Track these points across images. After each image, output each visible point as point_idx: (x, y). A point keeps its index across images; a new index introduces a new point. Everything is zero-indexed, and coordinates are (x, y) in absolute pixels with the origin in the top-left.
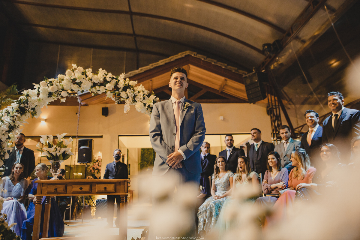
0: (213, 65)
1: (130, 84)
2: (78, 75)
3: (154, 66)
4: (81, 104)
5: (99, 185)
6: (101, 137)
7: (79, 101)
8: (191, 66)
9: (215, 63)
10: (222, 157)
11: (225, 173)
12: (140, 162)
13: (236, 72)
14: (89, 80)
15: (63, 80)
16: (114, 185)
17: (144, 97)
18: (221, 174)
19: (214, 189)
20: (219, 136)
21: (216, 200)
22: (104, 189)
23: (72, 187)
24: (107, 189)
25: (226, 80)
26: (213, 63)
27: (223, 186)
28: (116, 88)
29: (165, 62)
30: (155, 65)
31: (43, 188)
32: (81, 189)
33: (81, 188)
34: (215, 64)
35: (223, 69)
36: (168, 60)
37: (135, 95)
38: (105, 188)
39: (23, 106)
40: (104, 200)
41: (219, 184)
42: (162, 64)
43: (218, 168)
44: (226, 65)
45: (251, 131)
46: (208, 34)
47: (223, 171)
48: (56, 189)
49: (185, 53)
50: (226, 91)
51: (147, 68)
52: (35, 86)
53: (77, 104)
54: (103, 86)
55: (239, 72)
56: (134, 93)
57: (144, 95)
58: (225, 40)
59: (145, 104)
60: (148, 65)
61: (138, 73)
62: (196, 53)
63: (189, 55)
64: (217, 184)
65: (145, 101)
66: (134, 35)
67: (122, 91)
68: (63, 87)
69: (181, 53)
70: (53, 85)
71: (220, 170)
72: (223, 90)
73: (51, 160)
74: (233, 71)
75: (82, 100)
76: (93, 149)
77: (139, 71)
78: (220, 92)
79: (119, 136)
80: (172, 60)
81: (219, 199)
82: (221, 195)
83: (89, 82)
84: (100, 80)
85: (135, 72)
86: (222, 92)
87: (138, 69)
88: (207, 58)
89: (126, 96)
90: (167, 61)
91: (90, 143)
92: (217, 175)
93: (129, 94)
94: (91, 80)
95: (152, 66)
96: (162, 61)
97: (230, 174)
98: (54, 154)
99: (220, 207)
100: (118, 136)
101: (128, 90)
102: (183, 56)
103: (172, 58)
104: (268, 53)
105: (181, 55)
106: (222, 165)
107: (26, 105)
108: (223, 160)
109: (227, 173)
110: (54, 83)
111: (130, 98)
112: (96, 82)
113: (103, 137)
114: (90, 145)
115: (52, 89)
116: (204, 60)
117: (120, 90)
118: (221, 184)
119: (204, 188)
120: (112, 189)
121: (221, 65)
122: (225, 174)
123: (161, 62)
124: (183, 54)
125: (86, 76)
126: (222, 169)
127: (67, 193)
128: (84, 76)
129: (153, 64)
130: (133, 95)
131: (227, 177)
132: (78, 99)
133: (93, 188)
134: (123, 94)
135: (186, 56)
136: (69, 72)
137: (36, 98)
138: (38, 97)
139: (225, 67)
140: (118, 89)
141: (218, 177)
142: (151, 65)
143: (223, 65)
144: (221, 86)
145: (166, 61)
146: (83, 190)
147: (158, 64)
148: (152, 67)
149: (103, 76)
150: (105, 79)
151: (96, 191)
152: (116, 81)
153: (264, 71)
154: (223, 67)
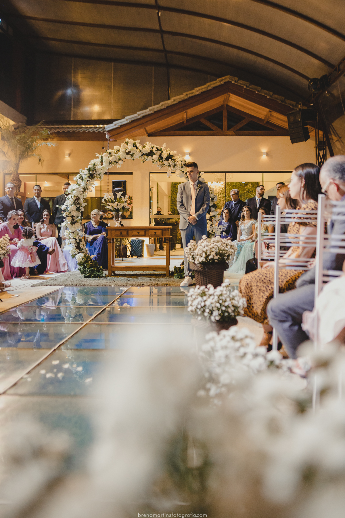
0: (257, 94)
1: (171, 154)
2: (131, 147)
3: (189, 96)
4: (109, 139)
5: (150, 231)
6: (131, 173)
7: (107, 137)
8: (231, 95)
9: (258, 91)
10: (248, 207)
11: (249, 220)
12: (170, 195)
13: (282, 103)
15: (118, 151)
16: (162, 231)
17: (182, 166)
18: (246, 221)
19: (240, 234)
20: (261, 174)
21: (239, 242)
22: (154, 234)
23: (132, 232)
24: (156, 233)
25: (270, 112)
26: (256, 92)
27: (247, 232)
29: (200, 91)
30: (190, 94)
31: (112, 232)
32: (138, 233)
34: (259, 93)
35: (268, 98)
36: (205, 88)
37: (175, 164)
38: (155, 233)
39: (92, 173)
40: (139, 240)
41: (244, 230)
42: (198, 93)
43: (243, 216)
44: (271, 93)
45: (277, 185)
46: (252, 57)
47: (248, 219)
48: (121, 233)
49: (225, 79)
50: (272, 121)
51: (181, 98)
52: (96, 155)
53: (106, 140)
54: (151, 156)
55: (286, 103)
56: (174, 163)
57: (182, 164)
58: (271, 65)
59: (183, 172)
60: (182, 94)
61: (170, 104)
62: (237, 79)
63: (229, 83)
64: (242, 230)
65: (183, 170)
66: (164, 51)
67: (164, 160)
68: (120, 157)
69: (220, 79)
70: (112, 156)
71: (246, 218)
72: (269, 119)
73: (114, 212)
74: (279, 102)
75: (110, 136)
76: (127, 190)
77: (172, 102)
78: (265, 121)
79: (151, 173)
80: (209, 88)
81: (241, 242)
82: (244, 239)
84: (148, 151)
85: (167, 103)
86: (268, 122)
87: (169, 99)
88: (249, 85)
89: (168, 164)
90: (204, 90)
91: (124, 185)
92: (243, 222)
93: (170, 164)
94: (141, 151)
95: (187, 95)
96: (197, 89)
97: (253, 222)
98: (116, 208)
99: (241, 248)
100: (149, 173)
101: (170, 160)
102: (222, 83)
103: (209, 86)
104: (313, 90)
105: (220, 81)
106: (247, 214)
107: (94, 172)
108: (248, 210)
109: (251, 221)
110: (113, 154)
111: (171, 166)
112: (145, 153)
113: (133, 173)
114: (124, 187)
115: (113, 159)
116: (247, 88)
117: (164, 159)
118: (246, 230)
119: (226, 234)
120: (160, 233)
121: (266, 94)
122: (249, 222)
123: (197, 91)
124: (222, 80)
125: (137, 148)
126: (247, 218)
127: (129, 235)
128: (135, 148)
129: (188, 93)
130: (174, 164)
131: (251, 225)
132: (106, 134)
133: (146, 233)
135: (225, 83)
136: (123, 145)
137: (101, 167)
138: (102, 165)
139: (270, 96)
140: (162, 158)
141: (243, 223)
142: (185, 94)
143: (268, 95)
144: (266, 116)
145: (202, 89)
146: (140, 234)
147: (193, 93)
148: (186, 98)
149: (150, 148)
150: (151, 151)
151: (149, 235)
152: (160, 152)
153: (312, 105)
154: (268, 97)
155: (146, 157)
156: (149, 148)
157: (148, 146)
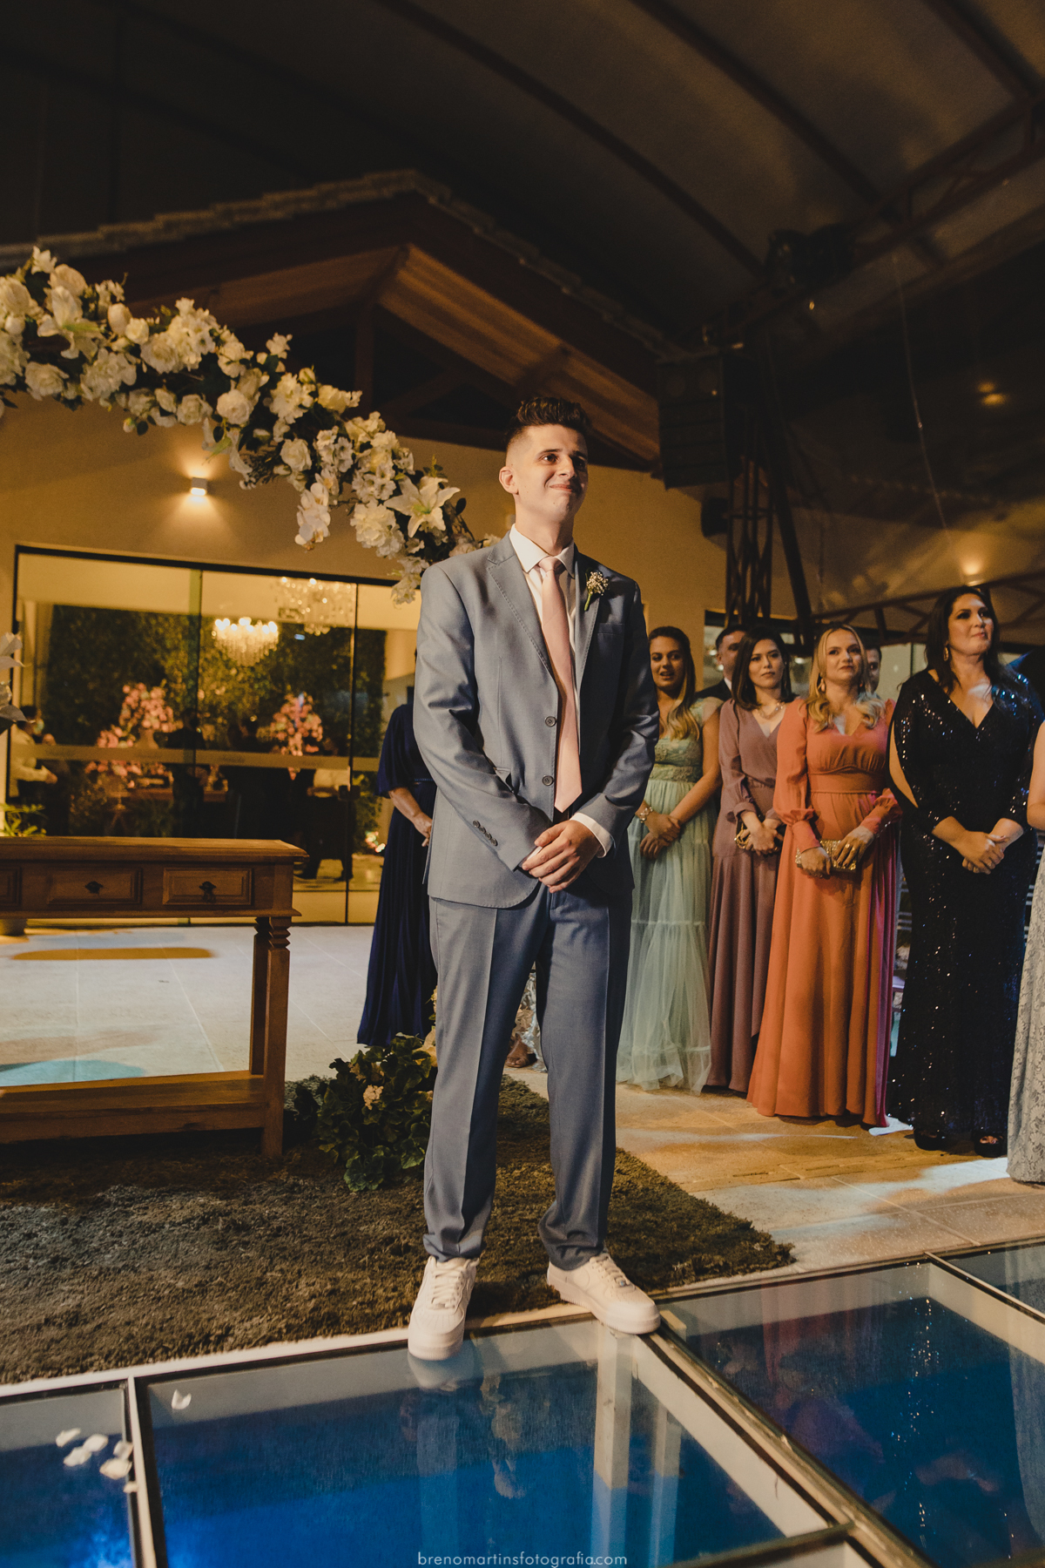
0: (522, 267)
1: (322, 404)
2: (65, 317)
3: (238, 218)
5: (176, 874)
8: (415, 252)
9: (530, 259)
13: (616, 324)
14: (129, 355)
16: (248, 875)
17: (397, 484)
22: (201, 892)
23: (49, 881)
24: (215, 892)
25: (564, 352)
26: (522, 261)
28: (263, 415)
29: (291, 209)
30: (243, 211)
32: (94, 886)
33: (95, 883)
34: (530, 266)
35: (564, 295)
36: (309, 199)
38: (208, 887)
42: (278, 215)
49: (400, 180)
51: (200, 222)
54: (197, 396)
55: (628, 327)
57: (397, 470)
59: (403, 520)
60: (207, 207)
62: (450, 189)
63: (413, 198)
65: (401, 505)
67: (289, 436)
69: (378, 175)
74: (607, 317)
77: (157, 232)
80: (329, 204)
83: (124, 363)
84: (185, 360)
88: (498, 229)
89: (309, 461)
90: (305, 208)
93: (323, 455)
95: (230, 213)
96: (274, 197)
100: (13, 550)
101: (321, 433)
102: (386, 192)
103: (328, 194)
105: (379, 185)
111: (329, 475)
112: (161, 366)
116: (484, 236)
117: (280, 430)
120: (236, 891)
121: (559, 276)
123: (273, 205)
124: (387, 182)
128: (95, 328)
133: (147, 886)
134: (295, 454)
135: (397, 196)
139: (575, 289)
140: (270, 420)
143: (567, 282)
145: (298, 202)
146: (103, 892)
149: (203, 342)
150: (210, 360)
151: (166, 899)
152: (265, 379)
153: (739, 350)
154: (565, 290)
155: (164, 397)
156: (194, 340)
157: (185, 324)
